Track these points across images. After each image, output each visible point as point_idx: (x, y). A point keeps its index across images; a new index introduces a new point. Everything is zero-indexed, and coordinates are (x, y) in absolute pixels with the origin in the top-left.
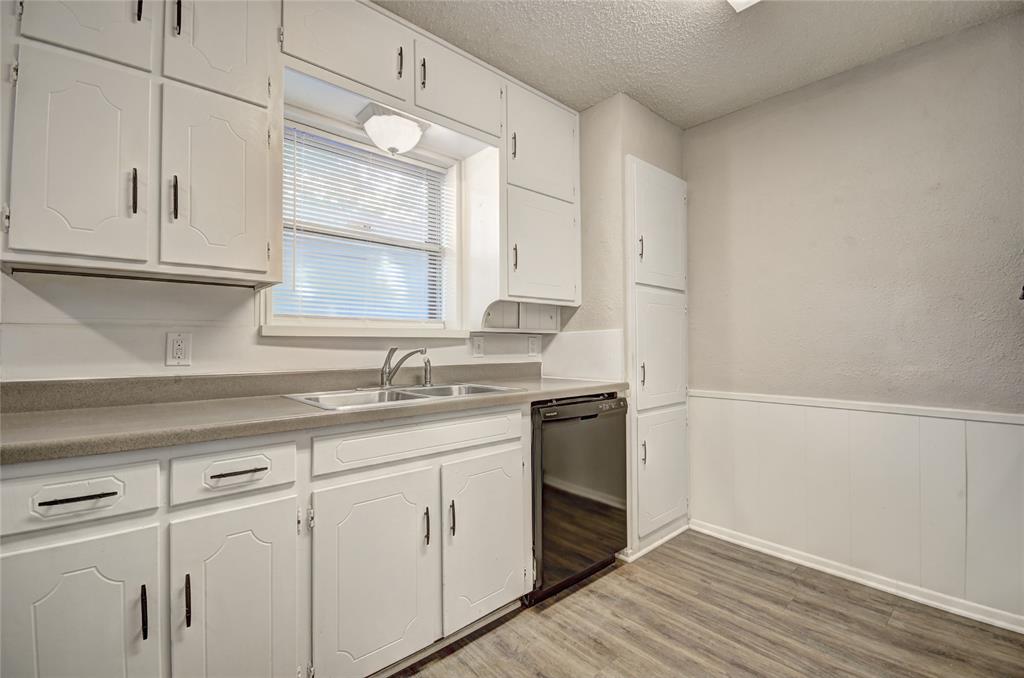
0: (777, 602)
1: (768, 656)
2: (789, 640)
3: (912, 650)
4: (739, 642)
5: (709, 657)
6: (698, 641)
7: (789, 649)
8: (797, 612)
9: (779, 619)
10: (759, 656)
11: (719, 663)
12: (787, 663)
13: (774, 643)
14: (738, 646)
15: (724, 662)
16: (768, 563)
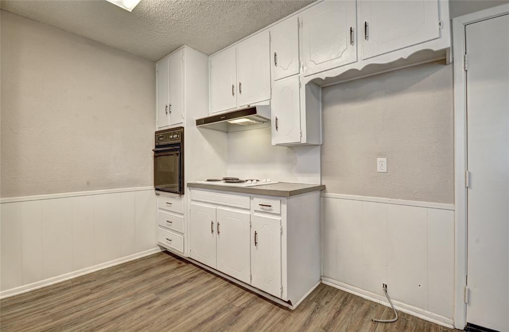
0: (87, 295)
1: (116, 308)
2: (113, 299)
3: (141, 274)
4: (101, 314)
5: (102, 328)
6: (88, 329)
7: (117, 301)
8: (99, 292)
9: (98, 298)
10: (114, 311)
11: (109, 324)
12: (124, 304)
13: (111, 304)
14: (103, 315)
15: (109, 323)
16: (57, 288)
